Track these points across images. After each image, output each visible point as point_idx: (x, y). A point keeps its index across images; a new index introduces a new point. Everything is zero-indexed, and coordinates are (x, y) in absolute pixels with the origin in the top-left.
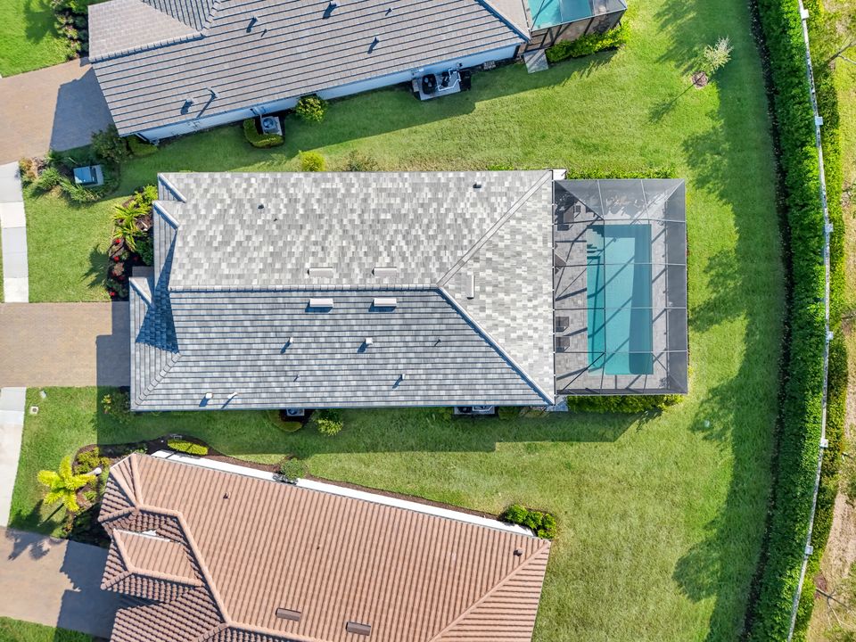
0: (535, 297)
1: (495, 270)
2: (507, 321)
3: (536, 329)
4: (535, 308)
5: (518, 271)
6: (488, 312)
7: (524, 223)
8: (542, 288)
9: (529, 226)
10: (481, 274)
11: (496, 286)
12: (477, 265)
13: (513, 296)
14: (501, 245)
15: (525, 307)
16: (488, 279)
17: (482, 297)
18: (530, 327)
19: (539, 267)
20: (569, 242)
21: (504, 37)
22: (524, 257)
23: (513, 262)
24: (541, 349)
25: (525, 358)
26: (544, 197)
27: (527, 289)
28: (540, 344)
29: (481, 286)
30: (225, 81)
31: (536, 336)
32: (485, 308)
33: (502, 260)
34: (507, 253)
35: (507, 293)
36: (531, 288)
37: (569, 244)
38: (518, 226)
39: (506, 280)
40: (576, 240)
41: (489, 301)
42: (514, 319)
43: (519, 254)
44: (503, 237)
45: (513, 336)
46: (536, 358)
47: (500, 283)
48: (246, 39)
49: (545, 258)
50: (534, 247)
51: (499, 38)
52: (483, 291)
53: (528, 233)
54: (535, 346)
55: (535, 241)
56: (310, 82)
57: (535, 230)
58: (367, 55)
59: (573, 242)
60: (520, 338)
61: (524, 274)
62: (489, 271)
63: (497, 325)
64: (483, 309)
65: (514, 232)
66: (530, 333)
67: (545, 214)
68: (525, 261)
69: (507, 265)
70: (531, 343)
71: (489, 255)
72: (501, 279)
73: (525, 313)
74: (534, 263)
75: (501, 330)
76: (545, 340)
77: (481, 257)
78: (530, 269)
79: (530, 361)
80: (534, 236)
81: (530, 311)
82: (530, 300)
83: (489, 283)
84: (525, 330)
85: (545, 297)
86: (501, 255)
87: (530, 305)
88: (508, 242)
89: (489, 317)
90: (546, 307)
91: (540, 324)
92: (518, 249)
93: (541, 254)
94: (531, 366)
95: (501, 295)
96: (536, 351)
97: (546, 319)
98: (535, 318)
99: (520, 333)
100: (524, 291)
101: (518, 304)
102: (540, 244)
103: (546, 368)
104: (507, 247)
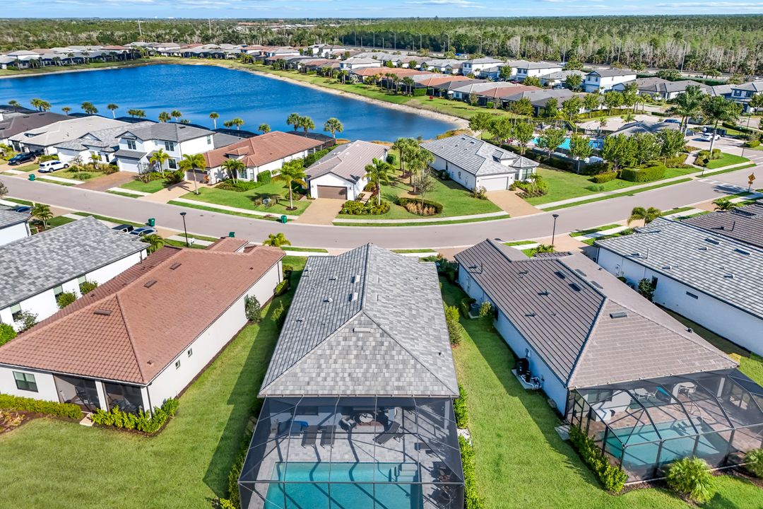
0: (352, 379)
1: (374, 349)
2: (334, 357)
3: (325, 379)
4: (343, 379)
5: (373, 366)
6: (343, 343)
7: (412, 371)
8: (359, 385)
9: (410, 375)
10: (371, 339)
11: (362, 349)
12: (378, 335)
13: (354, 362)
14: (394, 353)
15: (344, 370)
16: (368, 343)
17: (354, 339)
18: (328, 374)
19: (377, 383)
20: (404, 449)
21: (563, 372)
22: (385, 370)
23: (381, 362)
24: (308, 384)
25: (303, 370)
26: (436, 388)
27: (359, 373)
28: (312, 383)
29: (362, 338)
30: (490, 274)
31: (319, 379)
32: (346, 340)
33: (382, 353)
34: (387, 357)
35: (357, 357)
36: (360, 375)
37: (402, 450)
38: (409, 366)
39: (366, 355)
40: (405, 454)
41: (351, 343)
42: (335, 362)
43: (387, 366)
44: (400, 354)
45: (322, 361)
46: (301, 379)
47: (364, 351)
48: (516, 274)
49: (384, 388)
50: (393, 379)
51: (561, 369)
52: (358, 339)
53: (405, 375)
54: (311, 379)
55: (398, 380)
56: (500, 300)
57: (407, 379)
58: (524, 315)
59: (404, 452)
60: (319, 367)
61: (371, 371)
62: (373, 344)
63: (332, 349)
64: (345, 339)
65: (404, 362)
66: (323, 375)
67: (422, 388)
68: (381, 372)
69: (378, 357)
70: (314, 375)
71: (386, 344)
72: (368, 352)
73: (339, 371)
74: (380, 379)
75: (328, 352)
76: (315, 388)
77: (384, 339)
78: (375, 376)
79: (300, 375)
80: (402, 379)
81: (341, 375)
82: (350, 375)
83: (364, 343)
84: (325, 370)
85: (351, 388)
86: (386, 353)
87: (346, 375)
88: (396, 358)
89: (339, 344)
90: (343, 388)
91: (330, 383)
92: (391, 366)
93: (387, 385)
94: (295, 375)
95: (355, 352)
96: (307, 379)
97: (333, 388)
98: (334, 379)
99: (324, 366)
100: (357, 370)
101: (347, 366)
102: (396, 384)
103: (291, 388)
104: (392, 357)
